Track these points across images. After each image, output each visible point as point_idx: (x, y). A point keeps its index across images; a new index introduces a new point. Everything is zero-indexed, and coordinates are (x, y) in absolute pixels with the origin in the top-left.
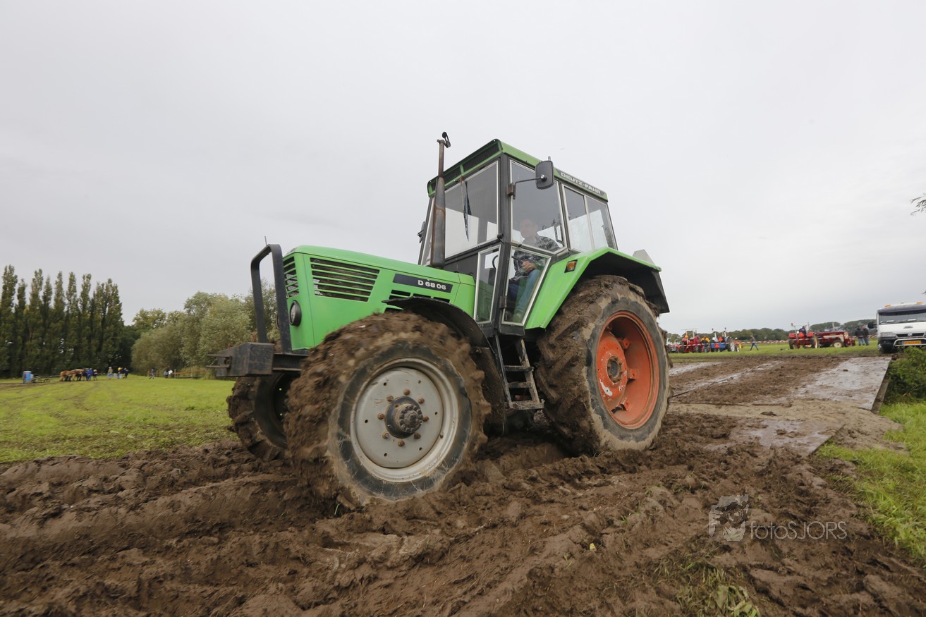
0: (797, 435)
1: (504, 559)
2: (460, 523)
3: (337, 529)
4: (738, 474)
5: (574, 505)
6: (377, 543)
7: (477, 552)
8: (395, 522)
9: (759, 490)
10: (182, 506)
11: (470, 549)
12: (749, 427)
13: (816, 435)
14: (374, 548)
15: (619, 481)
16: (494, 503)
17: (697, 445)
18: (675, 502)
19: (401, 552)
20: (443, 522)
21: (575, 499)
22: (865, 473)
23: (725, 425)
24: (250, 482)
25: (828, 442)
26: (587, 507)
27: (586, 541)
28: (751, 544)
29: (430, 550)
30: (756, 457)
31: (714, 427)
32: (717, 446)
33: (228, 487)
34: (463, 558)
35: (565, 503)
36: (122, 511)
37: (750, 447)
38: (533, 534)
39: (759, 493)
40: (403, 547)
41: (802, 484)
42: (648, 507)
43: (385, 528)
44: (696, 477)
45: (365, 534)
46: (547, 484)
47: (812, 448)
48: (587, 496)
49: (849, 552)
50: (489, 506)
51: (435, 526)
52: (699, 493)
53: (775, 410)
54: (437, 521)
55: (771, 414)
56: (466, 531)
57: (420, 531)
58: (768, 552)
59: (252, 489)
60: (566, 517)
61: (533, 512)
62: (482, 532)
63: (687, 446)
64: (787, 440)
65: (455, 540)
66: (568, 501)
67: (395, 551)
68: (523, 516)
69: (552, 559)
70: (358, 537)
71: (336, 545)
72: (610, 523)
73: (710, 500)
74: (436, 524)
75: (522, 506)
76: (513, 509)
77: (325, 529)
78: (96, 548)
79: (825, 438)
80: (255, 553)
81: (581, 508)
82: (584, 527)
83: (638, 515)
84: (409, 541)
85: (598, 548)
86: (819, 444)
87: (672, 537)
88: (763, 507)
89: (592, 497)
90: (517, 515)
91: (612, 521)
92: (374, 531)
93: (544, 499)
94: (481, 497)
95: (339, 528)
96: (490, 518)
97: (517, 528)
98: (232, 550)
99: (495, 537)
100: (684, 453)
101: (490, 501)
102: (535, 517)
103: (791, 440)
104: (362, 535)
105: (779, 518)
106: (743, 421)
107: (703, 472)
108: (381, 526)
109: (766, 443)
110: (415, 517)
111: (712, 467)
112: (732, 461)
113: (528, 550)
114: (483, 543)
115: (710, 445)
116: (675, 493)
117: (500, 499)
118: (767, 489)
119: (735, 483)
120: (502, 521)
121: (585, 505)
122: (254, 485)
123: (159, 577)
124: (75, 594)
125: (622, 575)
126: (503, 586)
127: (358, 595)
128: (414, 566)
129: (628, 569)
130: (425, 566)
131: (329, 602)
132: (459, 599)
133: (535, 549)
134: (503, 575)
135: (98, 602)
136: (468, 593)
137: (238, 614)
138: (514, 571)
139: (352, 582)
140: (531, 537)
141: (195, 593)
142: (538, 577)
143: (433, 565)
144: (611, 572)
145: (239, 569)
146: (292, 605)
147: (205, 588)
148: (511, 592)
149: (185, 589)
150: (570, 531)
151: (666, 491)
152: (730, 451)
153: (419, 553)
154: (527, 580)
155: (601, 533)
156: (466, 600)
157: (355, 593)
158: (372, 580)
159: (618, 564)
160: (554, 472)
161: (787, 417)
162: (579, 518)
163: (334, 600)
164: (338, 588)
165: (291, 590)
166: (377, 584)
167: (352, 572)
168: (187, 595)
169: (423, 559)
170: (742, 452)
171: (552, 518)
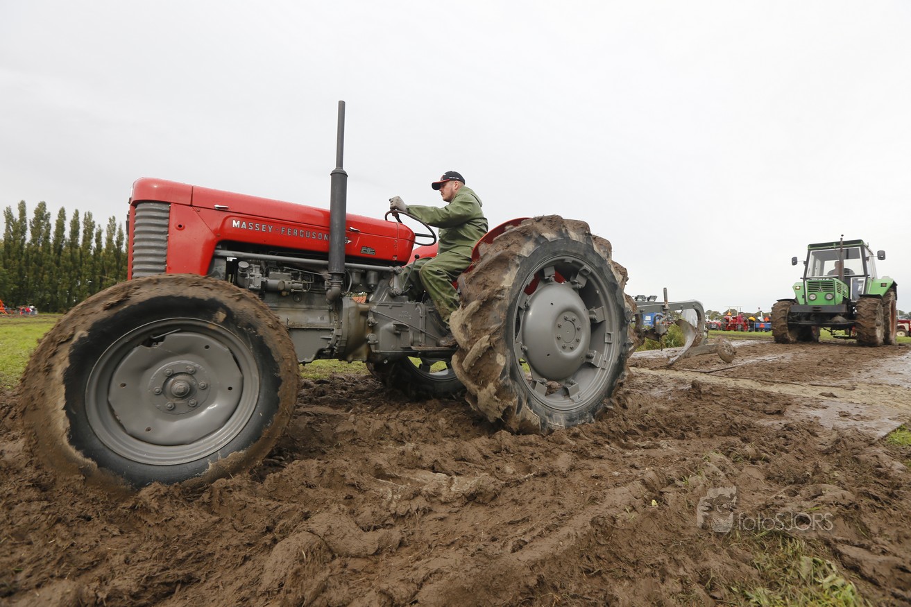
0: (863, 418)
1: (557, 506)
2: (509, 469)
3: (389, 463)
4: (800, 450)
5: (625, 463)
6: (429, 480)
7: (529, 496)
8: (445, 461)
11: (522, 493)
12: (806, 406)
13: (887, 420)
14: (426, 484)
15: (668, 446)
16: (541, 454)
17: (747, 419)
18: (736, 471)
19: (453, 489)
20: (491, 466)
21: (624, 457)
23: (780, 402)
25: (900, 429)
26: (639, 466)
27: (646, 496)
28: (833, 519)
29: (482, 491)
30: (817, 436)
31: (767, 403)
32: (771, 422)
34: (515, 501)
35: (615, 461)
37: (810, 425)
38: (586, 486)
39: (835, 469)
40: (453, 485)
41: (880, 466)
42: (708, 471)
43: (435, 466)
44: (756, 448)
45: (415, 470)
46: (591, 441)
47: (883, 433)
50: (536, 456)
52: (760, 465)
53: (835, 391)
54: (483, 465)
55: (831, 395)
56: (516, 477)
57: (469, 472)
58: (853, 529)
60: (616, 473)
61: (583, 466)
62: (532, 479)
63: (737, 419)
64: (852, 423)
65: (507, 484)
66: (617, 459)
67: (445, 488)
68: (572, 469)
69: (613, 509)
70: (408, 472)
71: (389, 478)
73: (772, 472)
74: (484, 468)
75: (572, 459)
76: (563, 461)
77: (378, 461)
79: (897, 424)
80: (313, 476)
81: (633, 466)
82: (644, 482)
83: (700, 477)
84: (458, 481)
85: (659, 506)
86: (890, 430)
88: (840, 484)
89: (641, 457)
90: (567, 467)
91: (673, 481)
92: (424, 468)
93: (593, 454)
94: (527, 447)
95: (391, 462)
96: (540, 467)
97: (567, 479)
98: (293, 470)
99: (547, 485)
100: (736, 425)
101: (536, 451)
102: (585, 471)
103: (857, 423)
104: (412, 471)
105: (858, 497)
106: (799, 400)
107: (763, 444)
108: (431, 464)
109: (827, 423)
110: (463, 459)
111: (772, 440)
112: (794, 437)
113: (587, 499)
115: (763, 420)
116: (734, 462)
117: (546, 451)
119: (798, 459)
120: (552, 471)
121: (637, 464)
122: (309, 415)
123: (229, 487)
124: (157, 493)
125: (687, 534)
126: (564, 531)
127: (414, 524)
128: (466, 503)
129: (693, 529)
130: (476, 505)
131: (388, 527)
132: (519, 538)
133: (595, 499)
134: (562, 520)
135: (176, 502)
136: (528, 533)
137: (305, 528)
138: (575, 517)
139: (408, 512)
140: (583, 489)
141: (261, 505)
142: (601, 526)
143: (486, 505)
144: (675, 530)
145: (300, 488)
146: (354, 525)
147: (270, 502)
148: (574, 537)
149: (251, 501)
150: (630, 485)
151: (725, 458)
152: (788, 428)
153: (472, 492)
154: (589, 527)
155: (661, 491)
156: (527, 539)
157: (412, 522)
158: (427, 512)
159: (681, 523)
160: (596, 430)
161: (850, 400)
162: (631, 476)
163: (392, 526)
164: (394, 515)
165: (352, 512)
166: (432, 516)
167: (407, 502)
168: (253, 506)
169: (476, 498)
170: (802, 430)
171: (603, 473)
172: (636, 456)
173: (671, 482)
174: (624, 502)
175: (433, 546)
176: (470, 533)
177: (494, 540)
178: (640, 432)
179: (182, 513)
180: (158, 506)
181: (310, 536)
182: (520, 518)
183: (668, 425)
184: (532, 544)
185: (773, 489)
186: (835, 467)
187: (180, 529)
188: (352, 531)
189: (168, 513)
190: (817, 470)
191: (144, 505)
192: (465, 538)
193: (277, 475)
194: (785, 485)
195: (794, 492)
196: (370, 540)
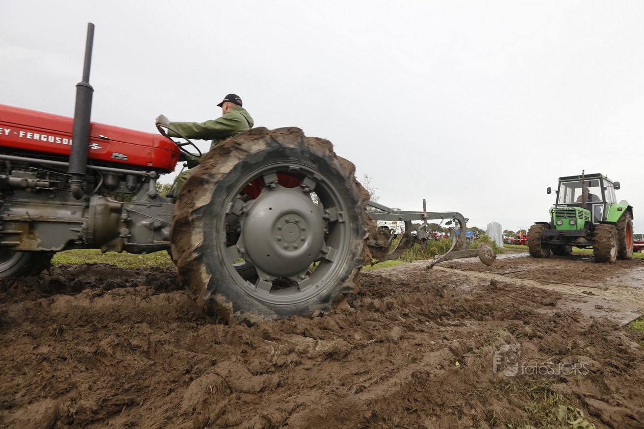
0: (612, 310)
1: (390, 364)
2: (357, 336)
3: (273, 329)
4: (565, 331)
5: (439, 335)
6: (302, 342)
7: (370, 356)
8: (313, 329)
10: (174, 301)
11: (365, 354)
12: (572, 300)
13: (629, 313)
14: (298, 345)
15: (471, 325)
16: (380, 327)
17: (529, 308)
18: (518, 344)
19: (317, 349)
20: (345, 334)
21: (439, 331)
23: (554, 297)
25: (639, 319)
26: (449, 338)
27: (452, 359)
28: (584, 380)
29: (338, 351)
30: (578, 322)
31: (544, 297)
32: (546, 311)
34: (360, 359)
35: (432, 334)
36: (138, 299)
37: (574, 314)
39: (588, 345)
40: (318, 346)
41: (621, 345)
42: (497, 343)
43: (306, 332)
44: (533, 328)
45: (291, 335)
46: (417, 319)
47: (626, 322)
50: (377, 328)
51: (338, 336)
52: (535, 340)
53: (593, 291)
54: (339, 333)
55: (591, 293)
56: (362, 342)
57: (329, 338)
58: (597, 388)
60: (433, 343)
61: (409, 336)
62: (373, 344)
63: (522, 308)
64: (604, 313)
65: (354, 347)
66: (434, 332)
67: (312, 348)
68: (402, 338)
69: (428, 367)
70: (286, 336)
71: (272, 339)
73: (544, 345)
74: (340, 335)
75: (402, 331)
76: (396, 332)
77: (265, 327)
78: (122, 319)
79: (637, 315)
80: (220, 336)
81: (445, 338)
82: (451, 349)
83: (491, 347)
84: (321, 343)
85: (461, 366)
86: (632, 319)
88: (591, 356)
89: (451, 332)
90: (398, 336)
91: (472, 349)
92: (298, 334)
93: (417, 328)
94: (371, 322)
95: (275, 328)
96: (379, 336)
97: (397, 345)
98: (206, 331)
99: (383, 349)
100: (520, 312)
101: (377, 325)
102: (411, 340)
103: (608, 314)
104: (289, 335)
105: (603, 366)
106: (567, 296)
107: (538, 326)
108: (302, 331)
109: (586, 313)
110: (326, 329)
111: (545, 324)
112: (561, 322)
113: (410, 359)
114: (373, 351)
115: (540, 309)
116: (517, 338)
117: (384, 325)
118: (592, 344)
119: (563, 337)
120: (387, 339)
121: (448, 336)
123: (161, 341)
124: (112, 343)
125: (479, 386)
126: (392, 381)
127: (289, 372)
128: (326, 359)
129: (484, 383)
130: (333, 360)
131: (270, 373)
132: (361, 384)
133: (416, 359)
134: (392, 373)
135: (125, 350)
136: (367, 382)
137: (212, 371)
138: (401, 371)
139: (285, 363)
140: (409, 352)
141: (183, 354)
142: (419, 378)
143: (340, 361)
144: (471, 383)
145: (210, 344)
146: (247, 371)
147: (189, 352)
148: (399, 385)
149: (177, 351)
150: (441, 350)
151: (511, 335)
152: (558, 315)
153: (330, 351)
154: (410, 379)
155: (463, 355)
156: (366, 385)
157: (287, 370)
158: (298, 364)
159: (476, 379)
160: (421, 312)
161: (604, 297)
162: (443, 345)
163: (273, 372)
164: (275, 365)
165: (246, 362)
166: (301, 367)
167: (284, 356)
168: (178, 355)
169: (333, 355)
170: (567, 317)
171: (423, 342)
172: (447, 331)
173: (470, 350)
174: (436, 362)
175: (301, 387)
176: (327, 380)
177: (343, 385)
178: (451, 314)
179: (128, 358)
180: (113, 352)
181: (216, 377)
182: (363, 371)
183: (472, 310)
184: (369, 388)
185: (543, 358)
186: (588, 344)
187: (127, 369)
188: (245, 374)
189: (119, 357)
190: (575, 345)
191: (103, 351)
192: (323, 383)
193: (195, 334)
194: (553, 356)
195: (558, 360)
196: (257, 382)
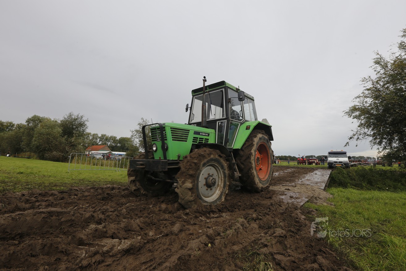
0: (297, 198)
1: (168, 251)
2: (151, 234)
4: (274, 213)
5: (205, 226)
6: (108, 243)
7: (157, 247)
8: (119, 233)
9: (281, 221)
11: (153, 246)
12: (280, 194)
13: (304, 199)
14: (106, 246)
15: (226, 216)
16: (169, 224)
18: (248, 225)
19: (119, 247)
20: (142, 233)
21: (205, 223)
22: (320, 214)
23: (271, 193)
24: (42, 212)
25: (308, 201)
26: (210, 227)
27: (207, 242)
28: (275, 244)
29: (133, 247)
30: (281, 207)
31: (266, 194)
32: (267, 202)
33: (29, 214)
34: (150, 251)
35: (201, 225)
37: (280, 202)
38: (185, 239)
40: (121, 245)
41: (297, 218)
42: (236, 227)
43: (114, 236)
44: (257, 214)
45: (102, 239)
46: (194, 216)
47: (302, 204)
48: (211, 222)
49: (312, 246)
50: (166, 225)
51: (139, 235)
52: (257, 222)
53: (290, 188)
54: (140, 232)
55: (288, 190)
56: (153, 238)
57: (131, 237)
58: (282, 247)
59: (43, 215)
60: (200, 231)
61: (186, 229)
62: (161, 238)
63: (255, 201)
64: (293, 200)
65: (147, 242)
66: (202, 224)
67: (116, 247)
68: (181, 231)
69: (190, 251)
70: (98, 240)
71: (85, 245)
72: (219, 234)
73: (262, 224)
75: (182, 226)
76: (176, 228)
77: (81, 236)
79: (307, 200)
80: (37, 249)
82: (207, 236)
83: (231, 231)
84: (124, 242)
85: (212, 246)
86: (305, 202)
87: (245, 240)
88: (282, 228)
89: (213, 222)
90: (178, 230)
91: (220, 233)
92: (108, 237)
94: (163, 221)
95: (89, 236)
96: (165, 231)
97: (177, 236)
98: (23, 248)
99: (167, 240)
100: (253, 204)
101: (167, 223)
102: (187, 231)
103: (295, 200)
104: (100, 239)
105: (287, 232)
106: (278, 192)
107: (260, 213)
108: (111, 235)
109: (285, 201)
110: (129, 230)
111: (264, 210)
112: (272, 208)
113: (180, 247)
115: (264, 201)
116: (248, 221)
117: (172, 223)
118: (284, 220)
119: (272, 217)
120: (171, 233)
122: (45, 213)
125: (221, 258)
126: (165, 265)
128: (124, 255)
129: (224, 255)
130: (130, 255)
133: (183, 246)
134: (166, 259)
138: (172, 257)
139: (89, 264)
142: (183, 260)
143: (134, 254)
144: (217, 257)
145: (26, 258)
148: (169, 268)
150: (201, 237)
151: (245, 220)
152: (272, 204)
153: (127, 248)
154: (177, 261)
155: (215, 238)
157: (90, 269)
158: (100, 262)
159: (220, 253)
161: (294, 191)
164: (81, 267)
166: (103, 264)
167: (90, 259)
169: (129, 251)
170: (276, 205)
171: (194, 232)
174: (196, 246)
182: (149, 260)
185: (260, 232)
190: (275, 222)
194: (264, 230)
195: (267, 233)
